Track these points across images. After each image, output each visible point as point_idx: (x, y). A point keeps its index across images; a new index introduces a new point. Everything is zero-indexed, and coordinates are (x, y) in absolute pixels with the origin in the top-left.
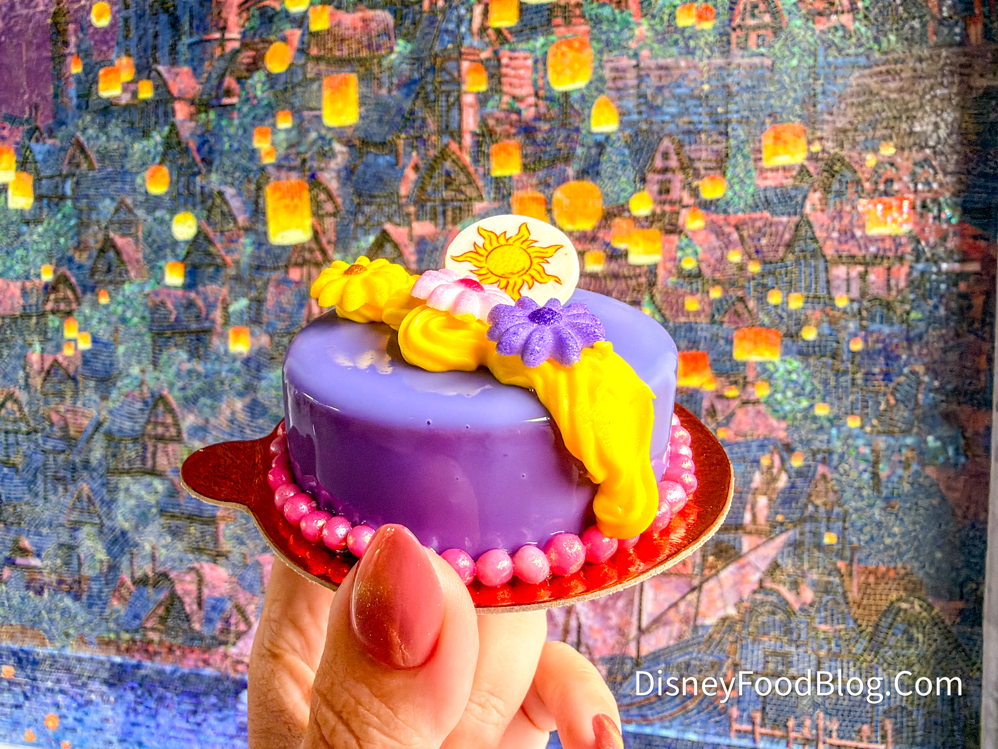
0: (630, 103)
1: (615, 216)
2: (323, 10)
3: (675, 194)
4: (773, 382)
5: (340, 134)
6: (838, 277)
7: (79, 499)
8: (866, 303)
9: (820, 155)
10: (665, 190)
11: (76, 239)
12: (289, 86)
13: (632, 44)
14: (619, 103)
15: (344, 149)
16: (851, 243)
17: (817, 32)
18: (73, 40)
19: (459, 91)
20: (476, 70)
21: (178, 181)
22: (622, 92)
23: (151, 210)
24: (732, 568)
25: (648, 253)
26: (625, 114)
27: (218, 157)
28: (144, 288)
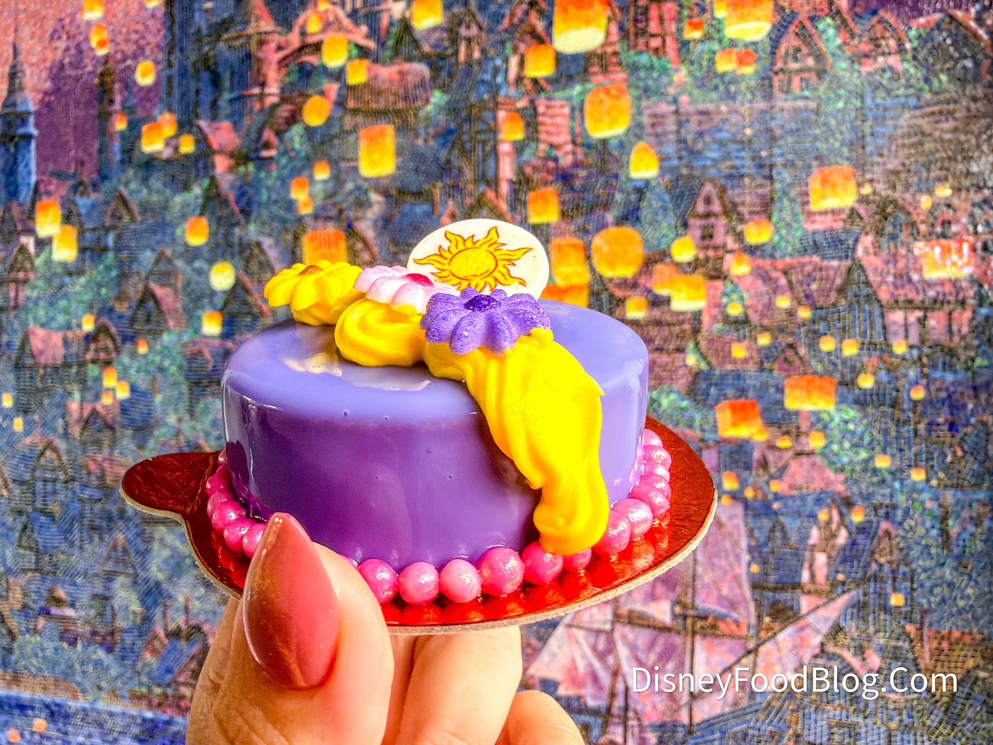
0: (670, 149)
1: (656, 262)
2: (360, 64)
3: (719, 239)
4: (828, 431)
5: (377, 184)
6: (895, 323)
7: (114, 547)
8: (926, 350)
9: (871, 198)
10: (707, 236)
11: (117, 289)
13: (671, 91)
14: (659, 149)
15: (381, 199)
16: (908, 287)
17: (864, 74)
18: (118, 98)
19: (496, 139)
20: (511, 119)
21: (217, 232)
22: (661, 138)
23: (190, 261)
24: (790, 630)
25: (691, 299)
26: (664, 160)
27: (256, 208)
28: (182, 337)
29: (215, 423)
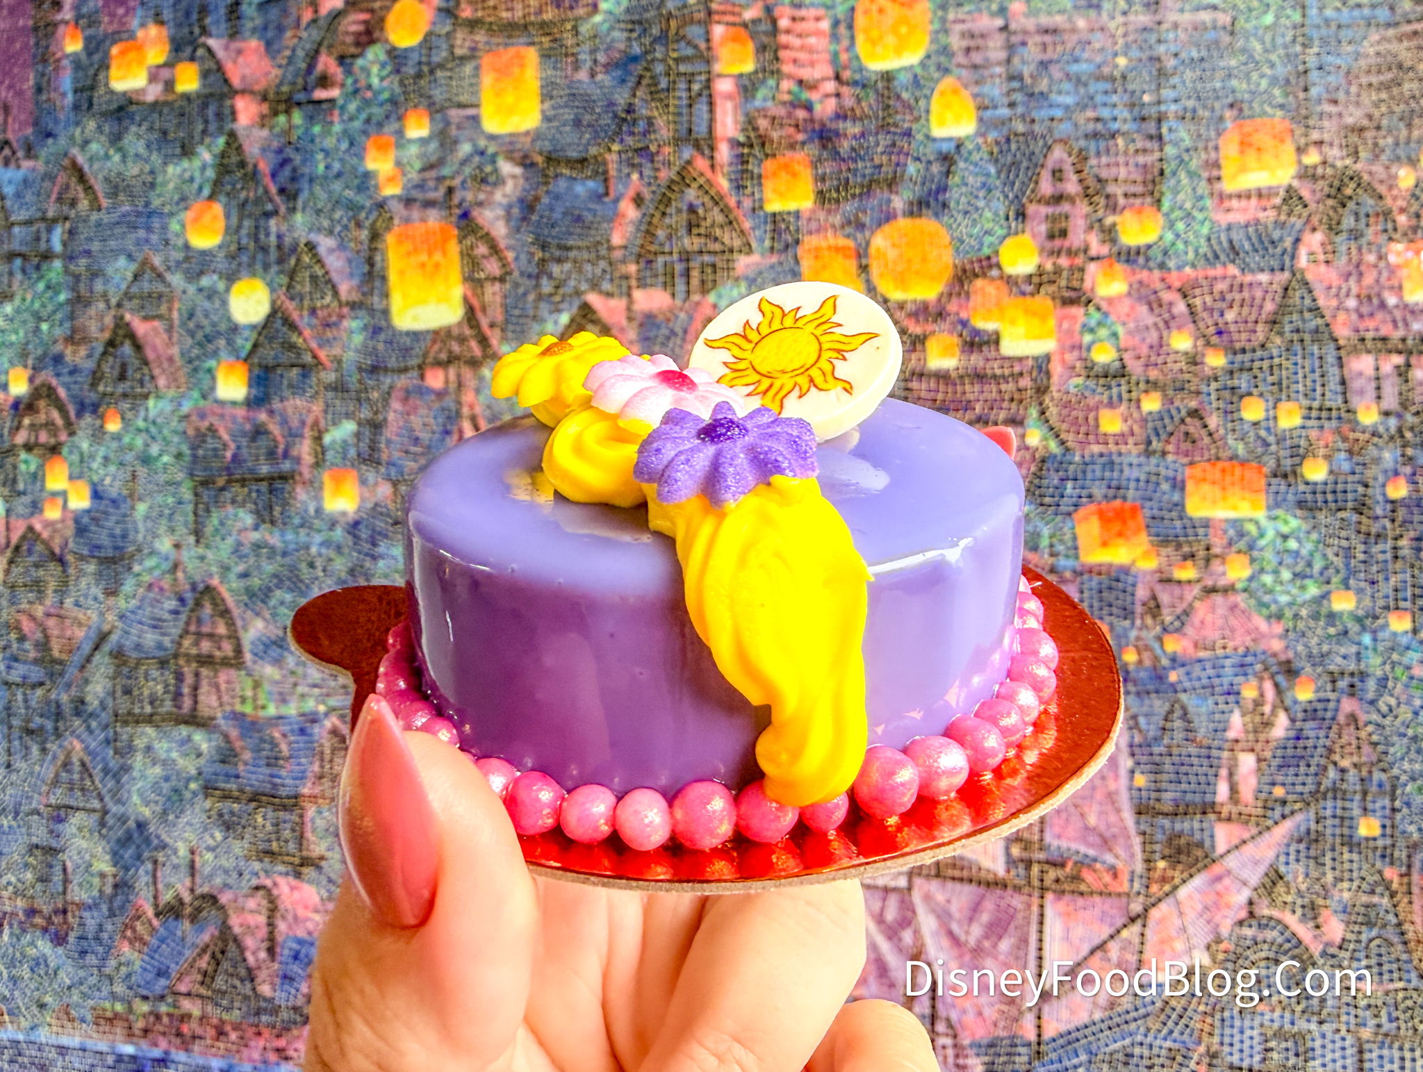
0: (995, 90)
1: (976, 276)
3: (1077, 237)
4: (1255, 554)
5: (511, 147)
6: (1360, 374)
7: (66, 765)
8: (1410, 419)
9: (1320, 171)
10: (1059, 232)
11: (67, 325)
12: (425, 69)
14: (976, 90)
15: (518, 171)
16: (1380, 316)
19: (709, 73)
20: (735, 39)
21: (239, 227)
22: (981, 71)
23: (194, 276)
24: (1198, 881)
25: (1032, 337)
26: (986, 108)
27: (306, 186)
28: (180, 405)
29: (237, 550)
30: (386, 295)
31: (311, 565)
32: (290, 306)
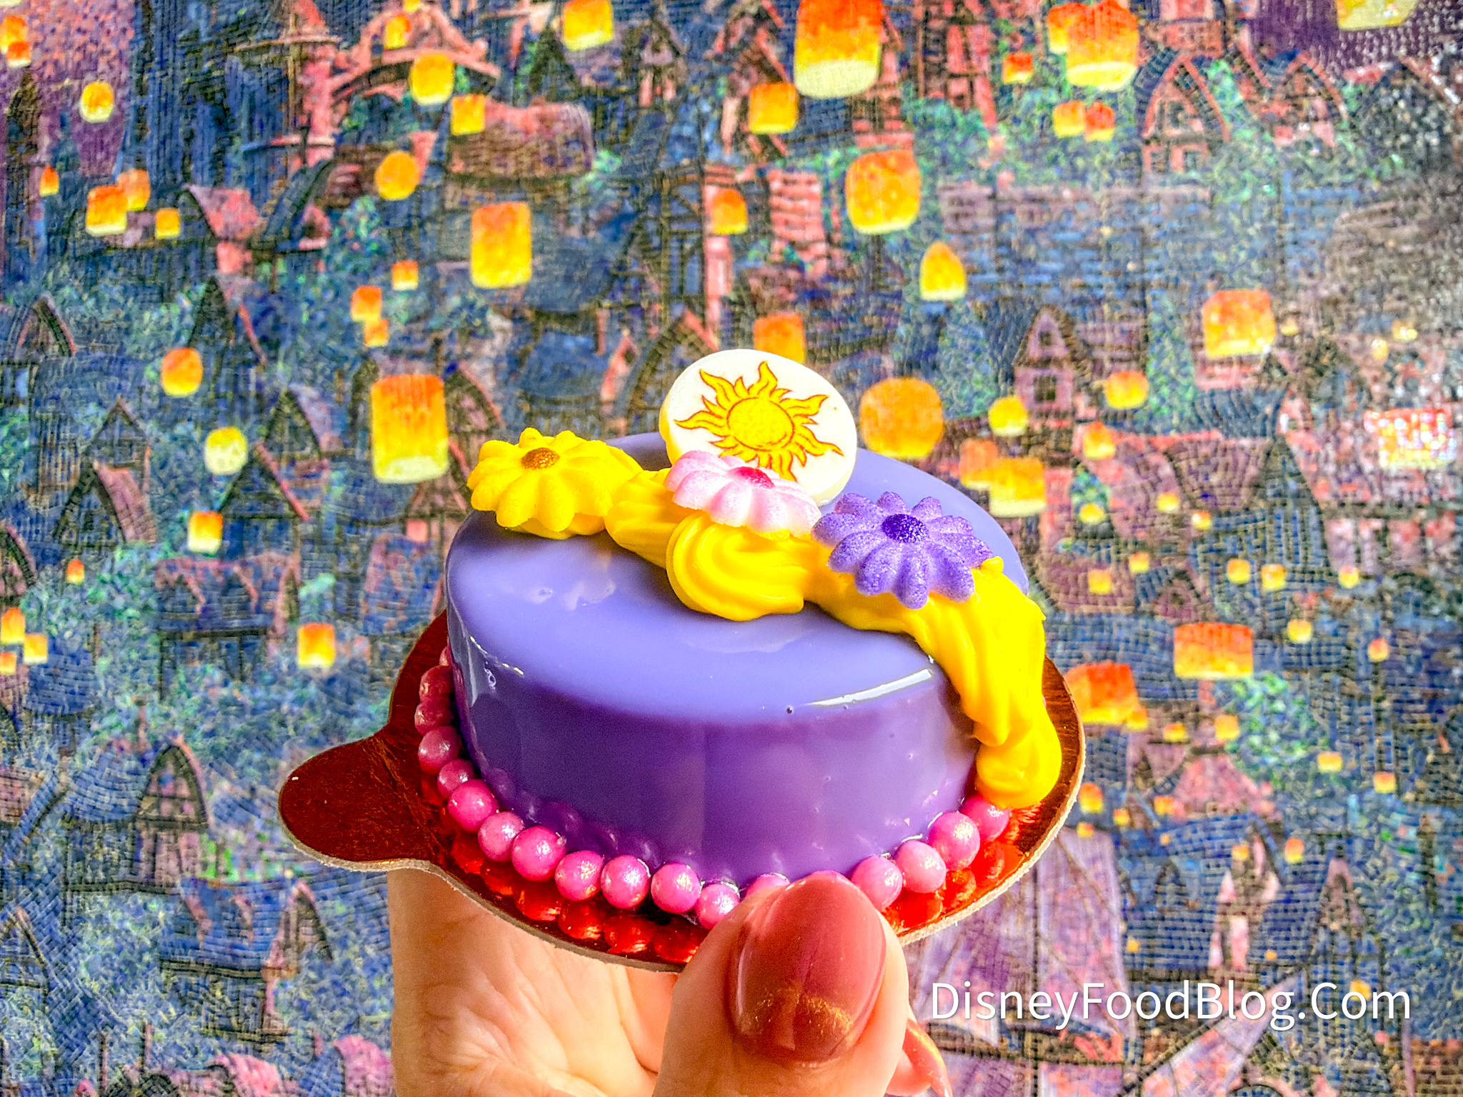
0: (985, 255)
1: (966, 436)
2: (474, 102)
3: (1065, 399)
4: (1244, 715)
5: (499, 300)
6: (1340, 538)
7: (9, 937)
8: (1389, 582)
9: (1298, 340)
10: (1046, 395)
11: (32, 471)
12: (415, 222)
13: (985, 163)
14: (965, 254)
15: (507, 324)
16: (1357, 481)
17: (1279, 149)
18: (45, 141)
19: (701, 232)
20: (728, 200)
21: (218, 374)
22: (970, 237)
23: (167, 424)
24: (1192, 1049)
25: (1021, 497)
26: (974, 273)
27: (289, 335)
28: (148, 556)
29: (203, 708)
30: (368, 447)
31: (282, 724)
32: (268, 456)
